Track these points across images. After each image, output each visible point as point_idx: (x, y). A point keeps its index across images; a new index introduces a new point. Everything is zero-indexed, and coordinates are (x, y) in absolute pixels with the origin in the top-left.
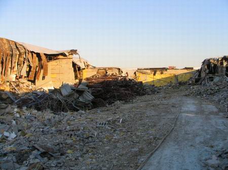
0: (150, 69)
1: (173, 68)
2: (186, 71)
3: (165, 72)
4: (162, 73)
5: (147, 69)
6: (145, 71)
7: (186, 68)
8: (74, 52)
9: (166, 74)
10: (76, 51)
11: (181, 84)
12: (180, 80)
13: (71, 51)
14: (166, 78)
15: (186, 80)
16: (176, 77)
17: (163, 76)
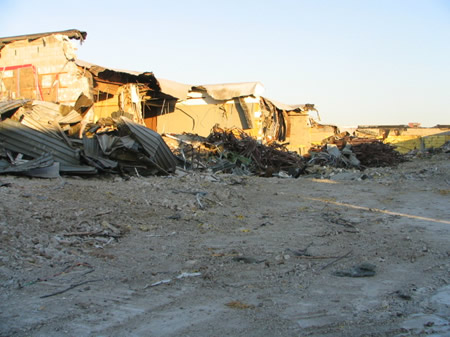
0: (379, 127)
1: (416, 126)
2: (438, 131)
3: (403, 133)
4: (398, 134)
5: (374, 127)
6: (371, 130)
7: (439, 127)
8: (310, 107)
9: (405, 136)
10: (312, 106)
11: (431, 151)
12: (428, 146)
13: (307, 105)
14: (406, 142)
15: (438, 146)
16: (421, 140)
17: (400, 139)
